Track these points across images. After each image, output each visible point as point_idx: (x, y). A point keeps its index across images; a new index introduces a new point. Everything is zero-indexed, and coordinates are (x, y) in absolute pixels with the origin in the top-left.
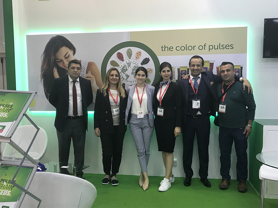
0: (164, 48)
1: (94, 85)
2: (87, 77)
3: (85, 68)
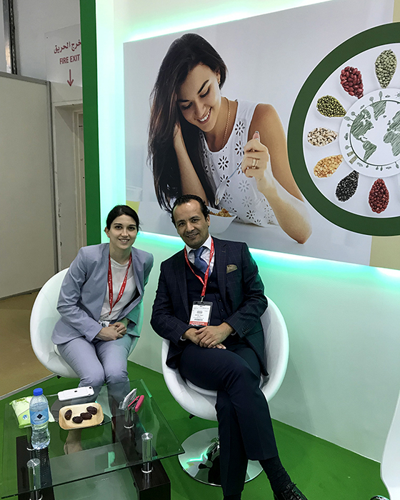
1: (265, 175)
2: (250, 151)
3: (245, 125)
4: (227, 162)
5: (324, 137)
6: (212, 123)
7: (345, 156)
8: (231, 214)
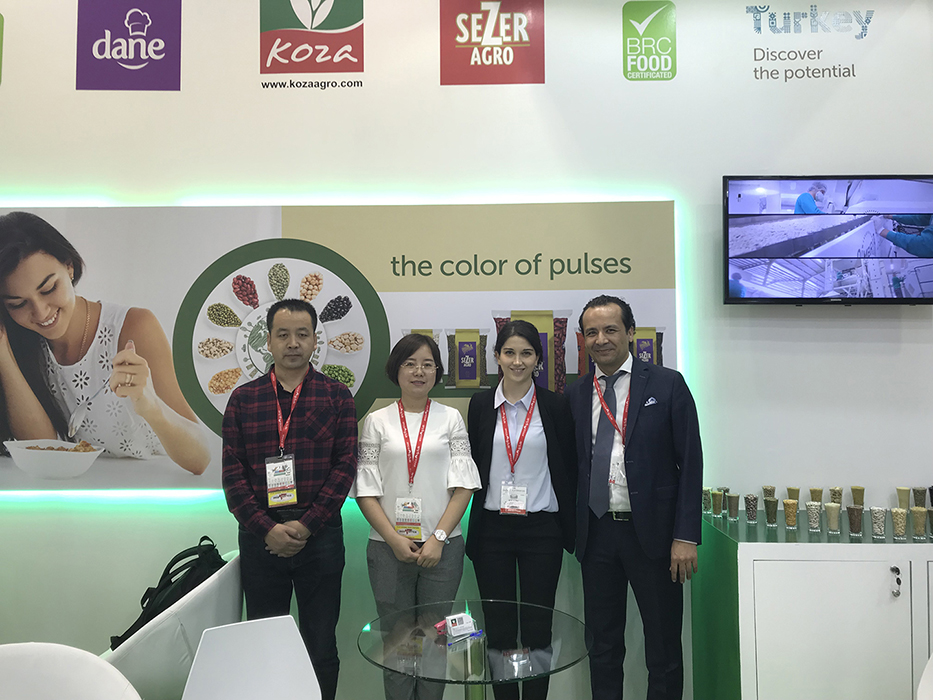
0: (400, 265)
1: (145, 392)
2: (122, 364)
3: (114, 331)
4: (87, 378)
5: (217, 348)
6: (61, 328)
7: (244, 369)
8: (95, 447)
